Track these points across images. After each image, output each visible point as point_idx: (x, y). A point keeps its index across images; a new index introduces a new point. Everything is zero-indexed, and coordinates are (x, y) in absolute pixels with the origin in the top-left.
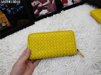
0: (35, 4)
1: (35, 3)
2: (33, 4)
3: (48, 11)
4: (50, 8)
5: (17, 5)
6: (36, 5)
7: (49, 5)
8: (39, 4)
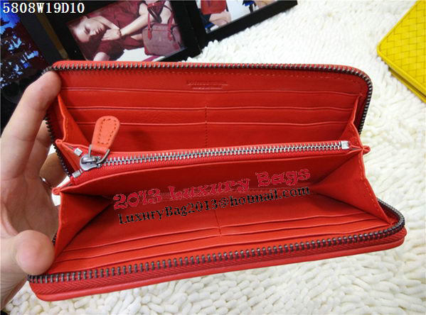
0: (88, 31)
1: (88, 26)
2: (79, 32)
3: (147, 53)
4: (153, 39)
5: (11, 48)
6: (93, 33)
7: (150, 32)
8: (107, 28)
